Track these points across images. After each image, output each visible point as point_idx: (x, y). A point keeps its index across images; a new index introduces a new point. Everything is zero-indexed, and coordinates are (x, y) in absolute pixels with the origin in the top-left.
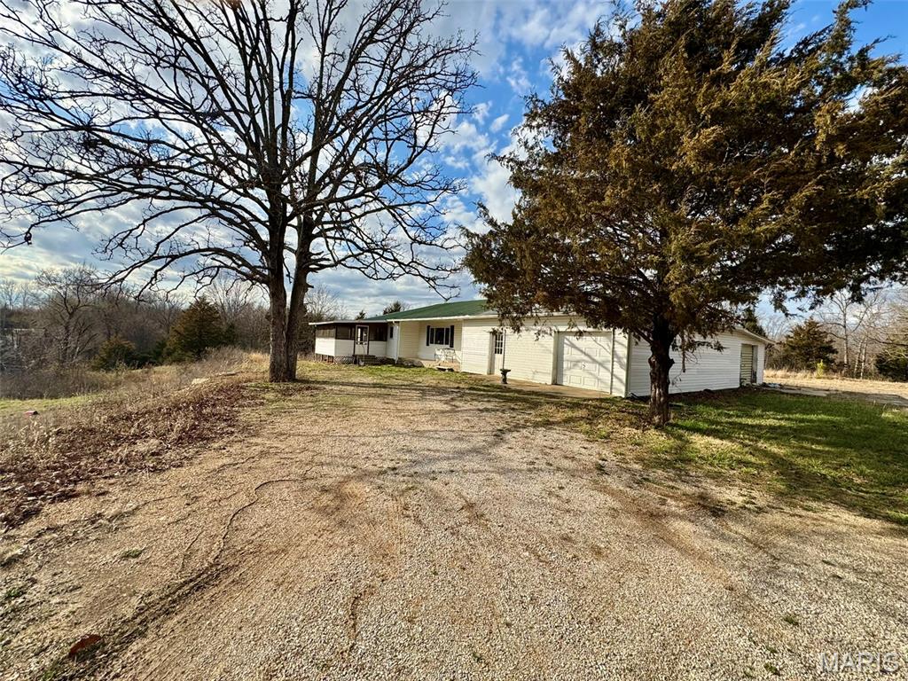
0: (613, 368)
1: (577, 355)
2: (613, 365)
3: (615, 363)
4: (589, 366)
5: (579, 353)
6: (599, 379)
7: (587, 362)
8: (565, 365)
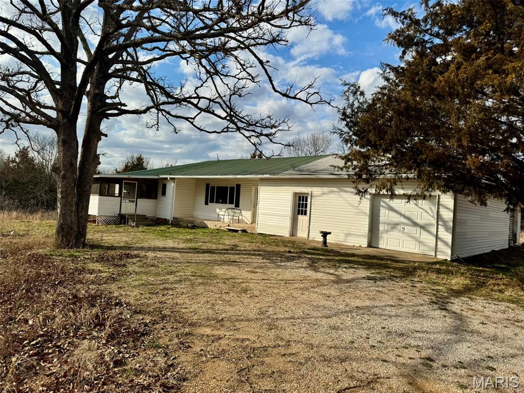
0: (437, 231)
1: (396, 218)
2: (437, 228)
3: (439, 227)
4: (410, 229)
5: (398, 216)
6: (420, 242)
7: (407, 225)
8: (381, 228)
